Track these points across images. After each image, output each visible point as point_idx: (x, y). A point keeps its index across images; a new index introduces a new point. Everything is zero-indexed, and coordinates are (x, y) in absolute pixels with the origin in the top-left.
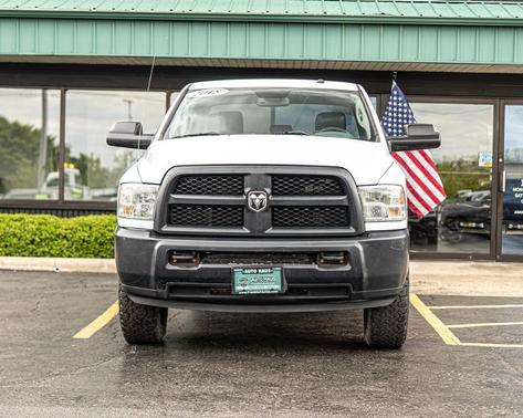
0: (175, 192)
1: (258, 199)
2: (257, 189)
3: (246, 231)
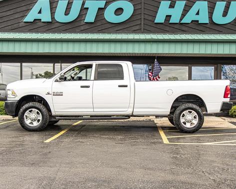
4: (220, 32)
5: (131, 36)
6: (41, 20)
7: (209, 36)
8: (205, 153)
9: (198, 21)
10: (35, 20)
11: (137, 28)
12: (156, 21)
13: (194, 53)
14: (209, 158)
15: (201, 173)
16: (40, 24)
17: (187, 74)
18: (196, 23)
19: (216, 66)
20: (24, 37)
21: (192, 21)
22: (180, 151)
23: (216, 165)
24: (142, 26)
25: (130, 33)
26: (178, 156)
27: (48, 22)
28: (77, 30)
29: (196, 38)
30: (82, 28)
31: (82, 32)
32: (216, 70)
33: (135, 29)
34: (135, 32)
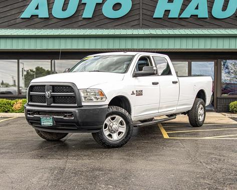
0: (31, 92)
1: (48, 93)
2: (48, 90)
3: (46, 104)
4: (220, 27)
5: (129, 32)
6: (38, 16)
7: (209, 31)
8: (204, 146)
9: (197, 16)
10: (32, 16)
11: (136, 23)
12: (155, 16)
13: (194, 48)
14: (207, 151)
15: (199, 163)
16: (37, 20)
17: (187, 69)
18: (195, 17)
19: (216, 61)
20: (21, 34)
21: (192, 15)
22: (180, 145)
23: (214, 156)
24: (141, 21)
25: (128, 28)
26: (178, 149)
27: (45, 18)
28: (75, 26)
29: (195, 33)
30: (80, 24)
31: (80, 27)
32: (216, 65)
33: (134, 24)
34: (133, 27)
